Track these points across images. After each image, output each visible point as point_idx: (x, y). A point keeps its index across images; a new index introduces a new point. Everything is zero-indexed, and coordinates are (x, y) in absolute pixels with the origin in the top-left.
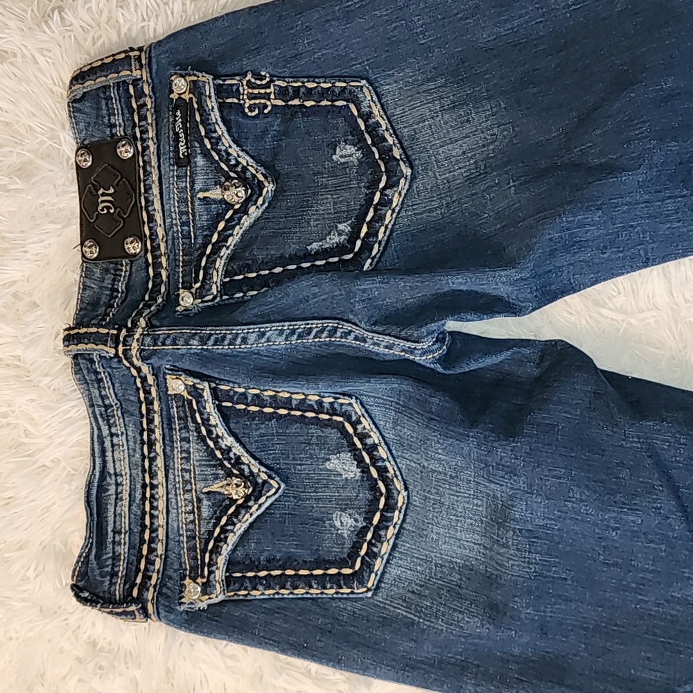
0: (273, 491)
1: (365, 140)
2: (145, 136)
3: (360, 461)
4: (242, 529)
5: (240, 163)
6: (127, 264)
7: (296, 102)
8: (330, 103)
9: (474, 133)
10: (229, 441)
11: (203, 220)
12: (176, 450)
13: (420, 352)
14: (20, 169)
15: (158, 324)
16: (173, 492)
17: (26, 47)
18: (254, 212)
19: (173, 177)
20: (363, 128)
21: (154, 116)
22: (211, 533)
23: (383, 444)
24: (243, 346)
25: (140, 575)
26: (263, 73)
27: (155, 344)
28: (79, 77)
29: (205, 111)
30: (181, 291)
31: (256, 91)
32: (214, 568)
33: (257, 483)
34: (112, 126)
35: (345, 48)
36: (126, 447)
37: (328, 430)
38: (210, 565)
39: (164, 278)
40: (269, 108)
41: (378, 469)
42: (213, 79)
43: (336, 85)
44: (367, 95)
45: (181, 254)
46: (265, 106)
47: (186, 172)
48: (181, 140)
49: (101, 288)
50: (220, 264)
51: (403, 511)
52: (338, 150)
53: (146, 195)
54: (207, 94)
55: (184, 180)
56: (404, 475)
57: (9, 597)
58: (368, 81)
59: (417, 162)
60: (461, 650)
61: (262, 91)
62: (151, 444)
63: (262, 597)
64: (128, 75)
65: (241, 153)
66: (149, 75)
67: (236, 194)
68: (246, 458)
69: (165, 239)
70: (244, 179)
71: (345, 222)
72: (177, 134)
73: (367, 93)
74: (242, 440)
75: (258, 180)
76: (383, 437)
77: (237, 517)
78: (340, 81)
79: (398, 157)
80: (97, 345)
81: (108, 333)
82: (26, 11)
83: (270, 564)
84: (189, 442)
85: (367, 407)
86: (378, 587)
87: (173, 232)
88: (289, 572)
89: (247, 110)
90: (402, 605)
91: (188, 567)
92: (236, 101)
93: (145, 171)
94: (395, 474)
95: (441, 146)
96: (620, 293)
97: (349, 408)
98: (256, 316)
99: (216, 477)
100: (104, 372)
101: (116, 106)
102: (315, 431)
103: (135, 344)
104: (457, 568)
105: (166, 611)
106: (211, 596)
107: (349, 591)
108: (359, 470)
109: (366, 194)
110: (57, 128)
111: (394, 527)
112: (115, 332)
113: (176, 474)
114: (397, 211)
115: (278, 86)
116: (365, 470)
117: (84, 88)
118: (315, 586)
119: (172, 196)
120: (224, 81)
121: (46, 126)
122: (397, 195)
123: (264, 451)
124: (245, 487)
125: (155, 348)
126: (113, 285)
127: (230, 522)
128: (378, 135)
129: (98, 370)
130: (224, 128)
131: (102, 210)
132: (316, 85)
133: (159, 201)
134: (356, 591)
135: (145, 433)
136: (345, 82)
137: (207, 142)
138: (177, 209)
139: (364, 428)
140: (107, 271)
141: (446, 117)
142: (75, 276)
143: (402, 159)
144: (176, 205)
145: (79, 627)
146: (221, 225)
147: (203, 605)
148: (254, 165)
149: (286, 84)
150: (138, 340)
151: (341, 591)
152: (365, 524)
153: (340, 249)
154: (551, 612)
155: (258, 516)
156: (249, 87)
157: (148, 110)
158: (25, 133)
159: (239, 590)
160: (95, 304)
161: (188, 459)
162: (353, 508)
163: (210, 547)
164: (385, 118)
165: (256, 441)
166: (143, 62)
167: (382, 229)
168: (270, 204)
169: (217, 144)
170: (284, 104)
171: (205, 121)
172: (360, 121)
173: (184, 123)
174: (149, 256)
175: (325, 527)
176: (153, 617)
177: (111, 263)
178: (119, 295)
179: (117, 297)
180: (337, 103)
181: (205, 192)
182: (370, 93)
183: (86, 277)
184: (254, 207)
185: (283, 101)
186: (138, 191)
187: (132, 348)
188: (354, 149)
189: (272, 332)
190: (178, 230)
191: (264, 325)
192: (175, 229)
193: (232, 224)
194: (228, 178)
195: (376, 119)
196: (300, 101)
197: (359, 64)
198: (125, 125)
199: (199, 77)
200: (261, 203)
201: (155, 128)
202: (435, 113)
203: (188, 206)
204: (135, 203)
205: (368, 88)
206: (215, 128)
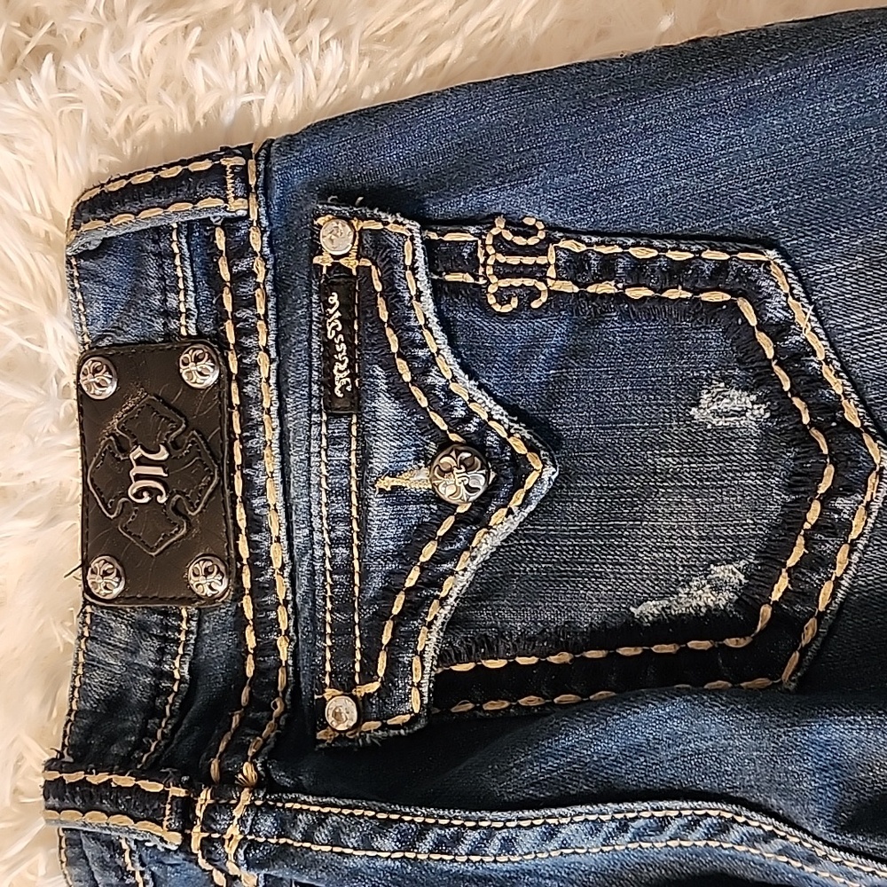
1: (776, 380)
2: (248, 342)
5: (475, 414)
6: (190, 616)
7: (608, 288)
15: (287, 782)
18: (503, 524)
19: (319, 437)
20: (770, 354)
21: (273, 301)
24: (503, 858)
26: (529, 221)
28: (96, 204)
29: (401, 299)
30: (329, 692)
31: (514, 260)
34: (169, 314)
39: (284, 655)
40: (544, 298)
42: (421, 230)
43: (704, 255)
44: (780, 282)
45: (329, 606)
46: (535, 293)
47: (349, 429)
48: (339, 357)
49: (129, 665)
50: (428, 641)
52: (705, 396)
53: (248, 471)
54: (408, 262)
55: (344, 445)
58: (782, 252)
61: (528, 260)
64: (217, 208)
65: (478, 394)
66: (263, 211)
67: (465, 484)
69: (287, 570)
70: (478, 446)
71: (729, 562)
72: (328, 345)
73: (781, 280)
75: (513, 451)
78: (712, 248)
79: (857, 424)
80: (136, 820)
81: (165, 794)
89: (492, 300)
92: (470, 280)
93: (246, 417)
98: (536, 784)
100: (142, 873)
101: (182, 270)
109: (785, 505)
110: (38, 309)
112: (181, 793)
115: (565, 250)
117: (110, 228)
119: (314, 480)
120: (442, 233)
125: (282, 841)
126: (159, 662)
128: (805, 374)
129: (130, 868)
130: (442, 338)
131: (138, 495)
132: (654, 253)
133: (281, 487)
136: (723, 250)
137: (402, 365)
138: (324, 510)
140: (141, 628)
143: (866, 429)
144: (324, 499)
146: (429, 550)
148: (505, 420)
149: (584, 247)
150: (242, 821)
153: (716, 623)
156: (498, 251)
157: (258, 285)
160: (114, 703)
164: (822, 335)
166: (252, 182)
167: (828, 588)
169: (426, 372)
170: (576, 289)
171: (400, 322)
172: (762, 338)
173: (346, 322)
174: (247, 605)
177: (154, 611)
178: (175, 688)
179: (169, 691)
180: (705, 297)
181: (394, 476)
182: (787, 277)
183: (93, 639)
184: (505, 510)
185: (576, 283)
186: (226, 462)
187: (226, 837)
188: (747, 400)
189: (573, 827)
190: (324, 554)
191: (555, 811)
192: (318, 553)
193: (454, 547)
194: (445, 445)
195: (804, 335)
196: (615, 286)
197: (757, 213)
198: (199, 313)
199: (388, 223)
200: (519, 502)
201: (272, 326)
203: (351, 504)
204: (218, 485)
205: (782, 268)
206: (423, 339)
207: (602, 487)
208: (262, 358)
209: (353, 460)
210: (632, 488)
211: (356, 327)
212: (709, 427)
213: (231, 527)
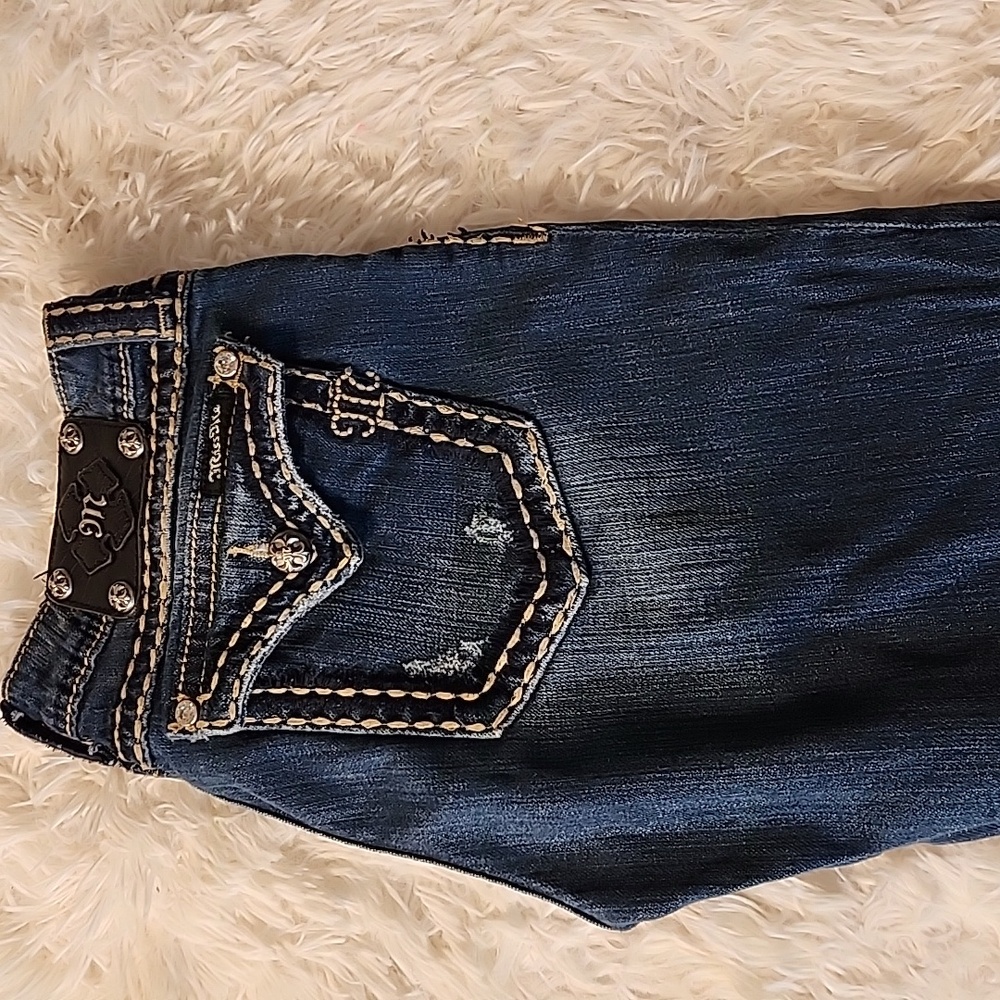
1: (520, 515)
2: (163, 431)
5: (306, 509)
6: (108, 622)
7: (417, 431)
8: (471, 445)
11: (233, 590)
18: (319, 592)
19: (193, 511)
20: (519, 495)
21: (182, 402)
26: (370, 374)
29: (262, 417)
30: (181, 696)
31: (354, 400)
34: (117, 402)
40: (372, 431)
42: (286, 367)
43: (485, 418)
44: (533, 446)
45: (189, 633)
46: (366, 427)
47: (215, 507)
48: (215, 453)
50: (249, 670)
52: (475, 520)
53: (152, 526)
54: (270, 390)
55: (210, 519)
58: (537, 423)
59: (599, 567)
61: (365, 402)
64: (154, 336)
65: (309, 494)
66: (186, 337)
67: (291, 560)
69: (168, 602)
70: (308, 534)
72: (209, 443)
73: (533, 444)
75: (333, 540)
78: (491, 413)
79: (570, 553)
87: (182, 597)
89: (334, 426)
92: (320, 409)
93: (155, 485)
95: (638, 551)
101: (127, 374)
109: (512, 604)
114: (557, 641)
115: (391, 398)
119: (188, 540)
120: (305, 372)
122: (560, 615)
128: (542, 513)
130: (287, 450)
131: (85, 529)
132: (452, 411)
133: (169, 543)
136: (498, 416)
137: (255, 466)
138: (193, 564)
140: (76, 623)
143: (575, 558)
144: (193, 556)
146: (261, 604)
148: (330, 516)
149: (405, 399)
156: (343, 391)
157: (174, 389)
164: (557, 488)
166: (178, 316)
168: (345, 584)
169: (272, 474)
170: (396, 428)
171: (259, 435)
172: (515, 483)
173: (223, 427)
178: (82, 672)
180: (482, 448)
181: (242, 547)
182: (537, 442)
183: (43, 622)
184: (320, 583)
185: (396, 424)
186: (140, 516)
188: (500, 527)
190: (190, 595)
192: (187, 593)
193: (280, 604)
195: (542, 486)
196: (424, 430)
197: (523, 392)
198: (137, 403)
199: (260, 360)
200: (332, 578)
201: (179, 422)
202: (637, 498)
203: (212, 562)
204: (134, 532)
205: (535, 435)
206: (273, 448)
207: (397, 573)
209: (215, 530)
210: (418, 578)
211: (230, 432)
212: (475, 542)
213: (140, 564)
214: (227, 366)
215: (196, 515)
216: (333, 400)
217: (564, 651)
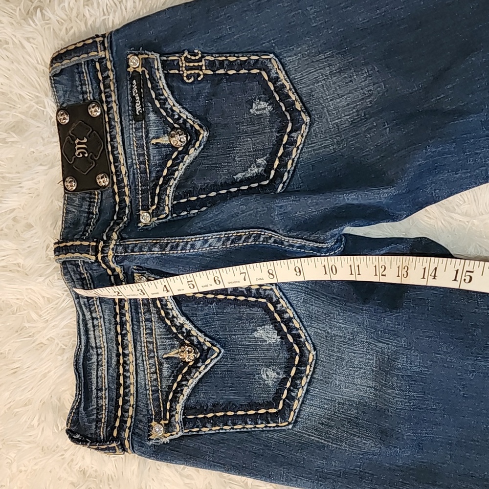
0: (216, 354)
1: (275, 97)
2: (109, 100)
3: (280, 331)
4: (194, 383)
5: (182, 117)
6: (98, 194)
7: (222, 71)
8: (247, 71)
9: (356, 90)
10: (182, 320)
11: (155, 159)
12: (142, 328)
13: (325, 250)
14: (14, 126)
15: (127, 237)
16: (141, 359)
17: (15, 36)
18: (193, 153)
19: (132, 129)
20: (272, 88)
21: (116, 85)
22: (170, 387)
23: (296, 317)
24: (192, 251)
25: (118, 420)
26: (196, 51)
27: (126, 252)
28: (58, 58)
29: (155, 80)
30: (141, 212)
31: (191, 64)
32: (174, 413)
33: (203, 350)
34: (85, 93)
35: (257, 31)
36: (103, 327)
37: (255, 309)
38: (170, 411)
39: (128, 203)
40: (202, 76)
41: (293, 336)
42: (160, 56)
43: (251, 58)
44: (275, 65)
45: (140, 185)
46: (199, 75)
47: (142, 125)
48: (137, 101)
49: (80, 212)
50: (170, 191)
51: (313, 366)
52: (254, 105)
53: (112, 143)
54: (156, 67)
55: (141, 130)
56: (313, 339)
57: (19, 441)
58: (275, 54)
59: (314, 112)
60: (359, 464)
61: (196, 64)
62: (123, 324)
63: (210, 432)
64: (96, 55)
65: (182, 110)
66: (110, 55)
67: (180, 140)
68: (194, 332)
69: (127, 174)
70: (185, 128)
71: (261, 158)
72: (134, 98)
74: (191, 318)
75: (195, 129)
76: (296, 313)
77: (189, 375)
78: (253, 55)
79: (300, 109)
80: (81, 254)
81: (89, 245)
82: (15, 11)
83: (215, 408)
84: (151, 321)
85: (284, 291)
86: (296, 422)
88: (230, 413)
89: (185, 78)
90: (315, 434)
91: (153, 413)
92: (177, 72)
93: (110, 125)
94: (306, 339)
95: (331, 100)
96: (465, 202)
97: (271, 292)
98: (201, 228)
99: (173, 347)
100: (87, 274)
101: (87, 78)
102: (246, 310)
103: (111, 252)
104: (355, 405)
105: (139, 446)
106: (172, 433)
107: (275, 425)
108: (279, 337)
109: (277, 137)
110: (42, 95)
111: (307, 377)
112: (95, 244)
113: (143, 345)
114: (300, 148)
115: (207, 60)
116: (283, 337)
117: (62, 65)
118: (250, 423)
119: (132, 143)
120: (167, 57)
121: (32, 94)
122: (300, 136)
123: (207, 326)
124: (194, 353)
125: (126, 254)
126: (89, 209)
127: (184, 379)
128: (283, 94)
129: (82, 272)
130: (169, 92)
131: (79, 155)
132: (235, 58)
133: (122, 147)
134: (280, 425)
135: (118, 316)
136: (257, 55)
137: (157, 102)
138: (136, 152)
139: (282, 306)
140: (84, 199)
141: (334, 79)
142: (59, 204)
143: (302, 111)
144: (135, 149)
145: (72, 460)
146: (170, 163)
147: (167, 440)
148: (192, 118)
149: (213, 59)
150: (113, 249)
151: (269, 425)
152: (284, 376)
153: (258, 178)
154: (426, 433)
155: (205, 374)
156: (186, 62)
157: (111, 80)
158: (17, 100)
159: (193, 428)
160: (76, 224)
161: (151, 334)
162: (275, 365)
163: (170, 398)
164: (288, 81)
165: (202, 319)
166: (106, 45)
167: (290, 162)
168: (204, 146)
169: (165, 104)
170: (212, 73)
171: (155, 87)
172: (270, 84)
173: (139, 90)
174: (116, 187)
175: (255, 379)
176: (129, 450)
177: (87, 193)
178: (94, 217)
179: (92, 218)
180: (252, 72)
181: (157, 139)
182: (277, 63)
183: (68, 204)
184: (193, 149)
185: (212, 71)
186: (105, 140)
187: (109, 255)
188: (266, 105)
189: (212, 239)
190: (137, 167)
191: (207, 235)
192: (135, 167)
193: (178, 161)
194: (173, 128)
195: (282, 82)
196: (224, 71)
197: (267, 42)
198: (94, 91)
199: (149, 55)
200: (198, 145)
201: (116, 93)
202: (326, 76)
203: (144, 150)
204: (104, 149)
205: (275, 60)
206: (163, 93)
207: (224, 138)
208: (114, 105)
209: (144, 135)
212: (255, 115)
213: (109, 162)
214: (135, 62)
215: (134, 130)
216: (182, 67)
217: (304, 152)
